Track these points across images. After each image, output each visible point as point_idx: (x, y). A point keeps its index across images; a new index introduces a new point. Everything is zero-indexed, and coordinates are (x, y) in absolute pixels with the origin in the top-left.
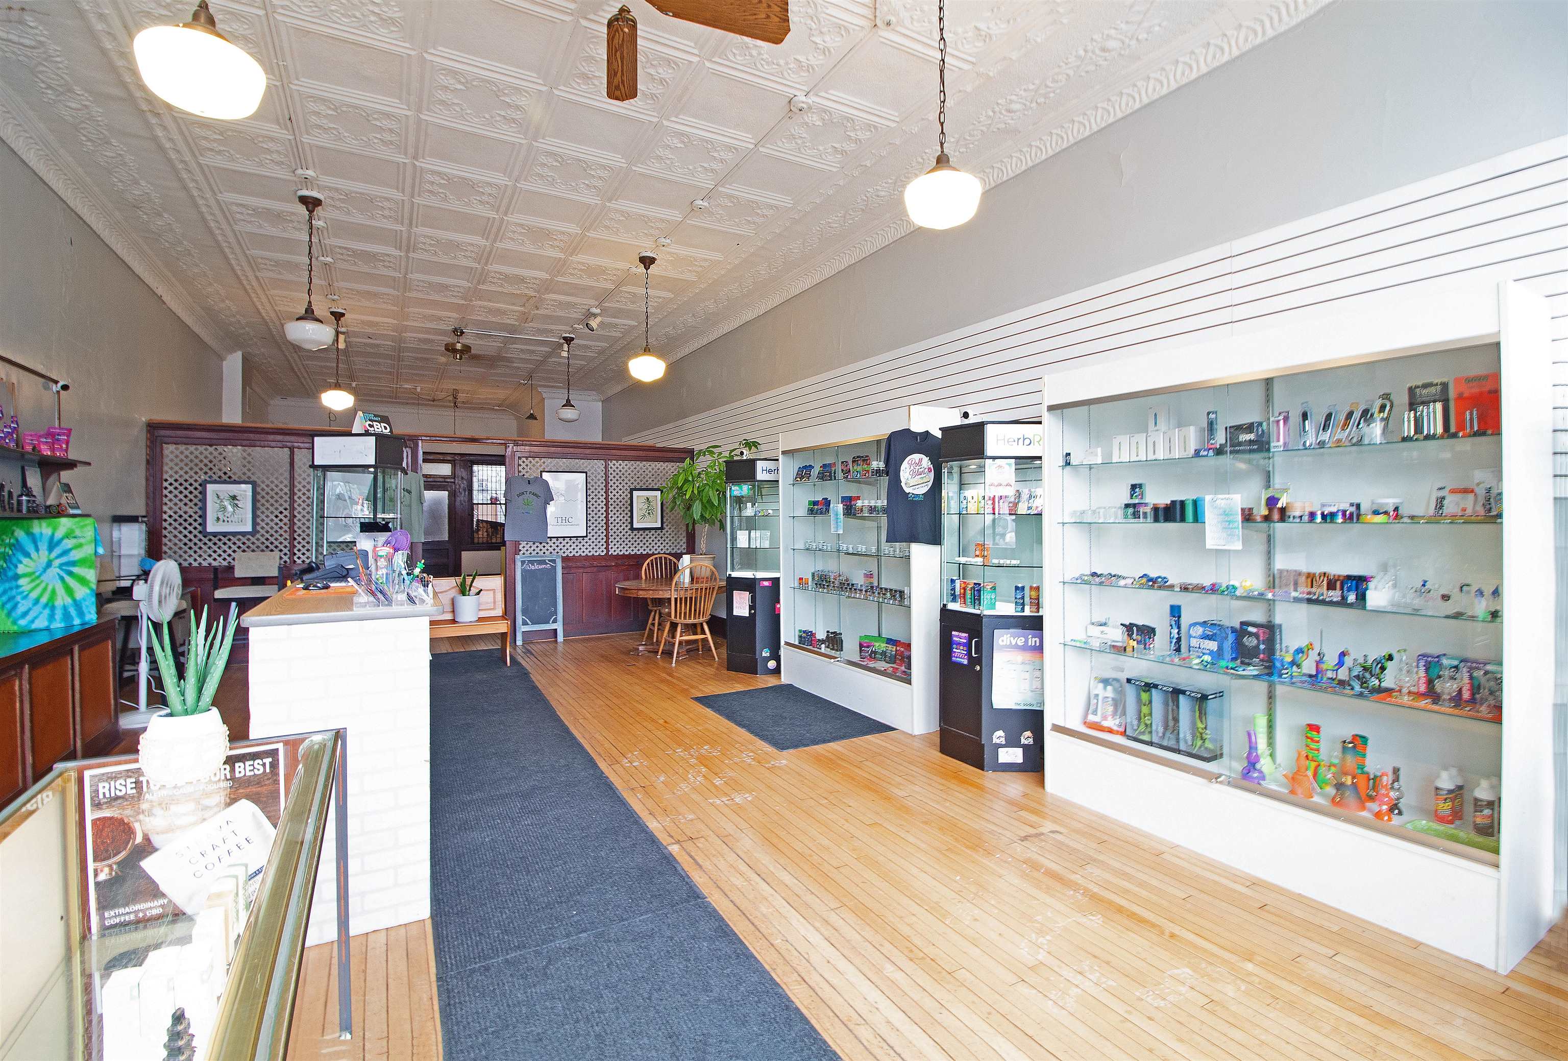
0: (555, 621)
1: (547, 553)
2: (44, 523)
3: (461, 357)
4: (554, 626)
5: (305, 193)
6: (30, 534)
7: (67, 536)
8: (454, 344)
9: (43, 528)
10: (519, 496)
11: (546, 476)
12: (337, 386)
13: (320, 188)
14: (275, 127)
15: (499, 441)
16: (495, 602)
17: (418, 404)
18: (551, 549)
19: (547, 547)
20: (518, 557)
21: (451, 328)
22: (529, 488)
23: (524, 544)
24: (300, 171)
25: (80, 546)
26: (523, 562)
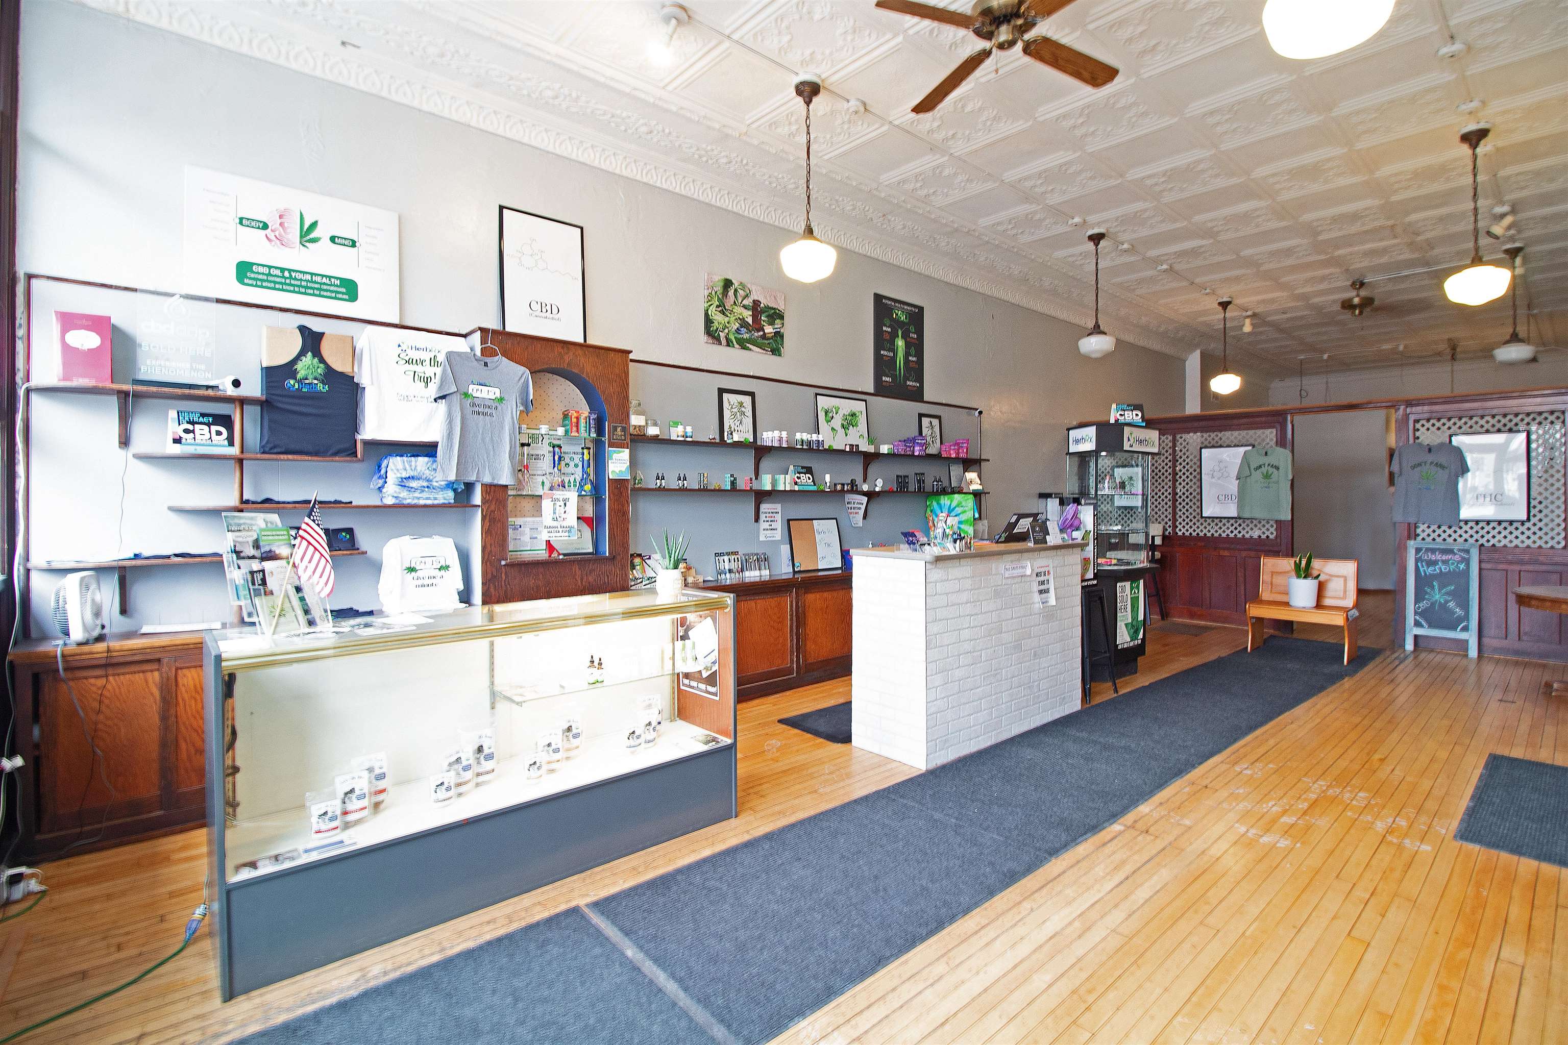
0: (1466, 629)
1: (1460, 540)
2: (946, 498)
3: (1361, 313)
4: (1463, 636)
5: (1090, 232)
6: (939, 504)
7: (958, 506)
8: (1351, 300)
9: (945, 500)
10: (1413, 467)
11: (1455, 441)
12: (1225, 371)
13: (1099, 224)
14: (1027, 206)
15: (1384, 404)
16: (1345, 591)
17: (1402, 365)
18: (1465, 536)
19: (1460, 532)
20: (1412, 544)
21: (1349, 283)
22: (1430, 458)
23: (1422, 527)
24: (1070, 223)
25: (964, 512)
26: (1418, 550)
